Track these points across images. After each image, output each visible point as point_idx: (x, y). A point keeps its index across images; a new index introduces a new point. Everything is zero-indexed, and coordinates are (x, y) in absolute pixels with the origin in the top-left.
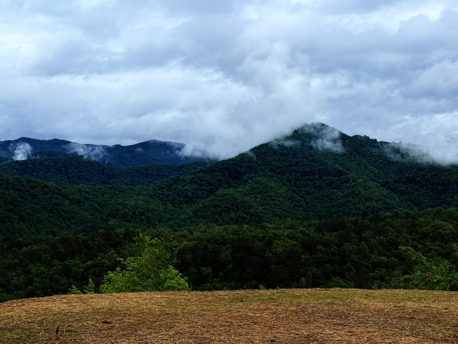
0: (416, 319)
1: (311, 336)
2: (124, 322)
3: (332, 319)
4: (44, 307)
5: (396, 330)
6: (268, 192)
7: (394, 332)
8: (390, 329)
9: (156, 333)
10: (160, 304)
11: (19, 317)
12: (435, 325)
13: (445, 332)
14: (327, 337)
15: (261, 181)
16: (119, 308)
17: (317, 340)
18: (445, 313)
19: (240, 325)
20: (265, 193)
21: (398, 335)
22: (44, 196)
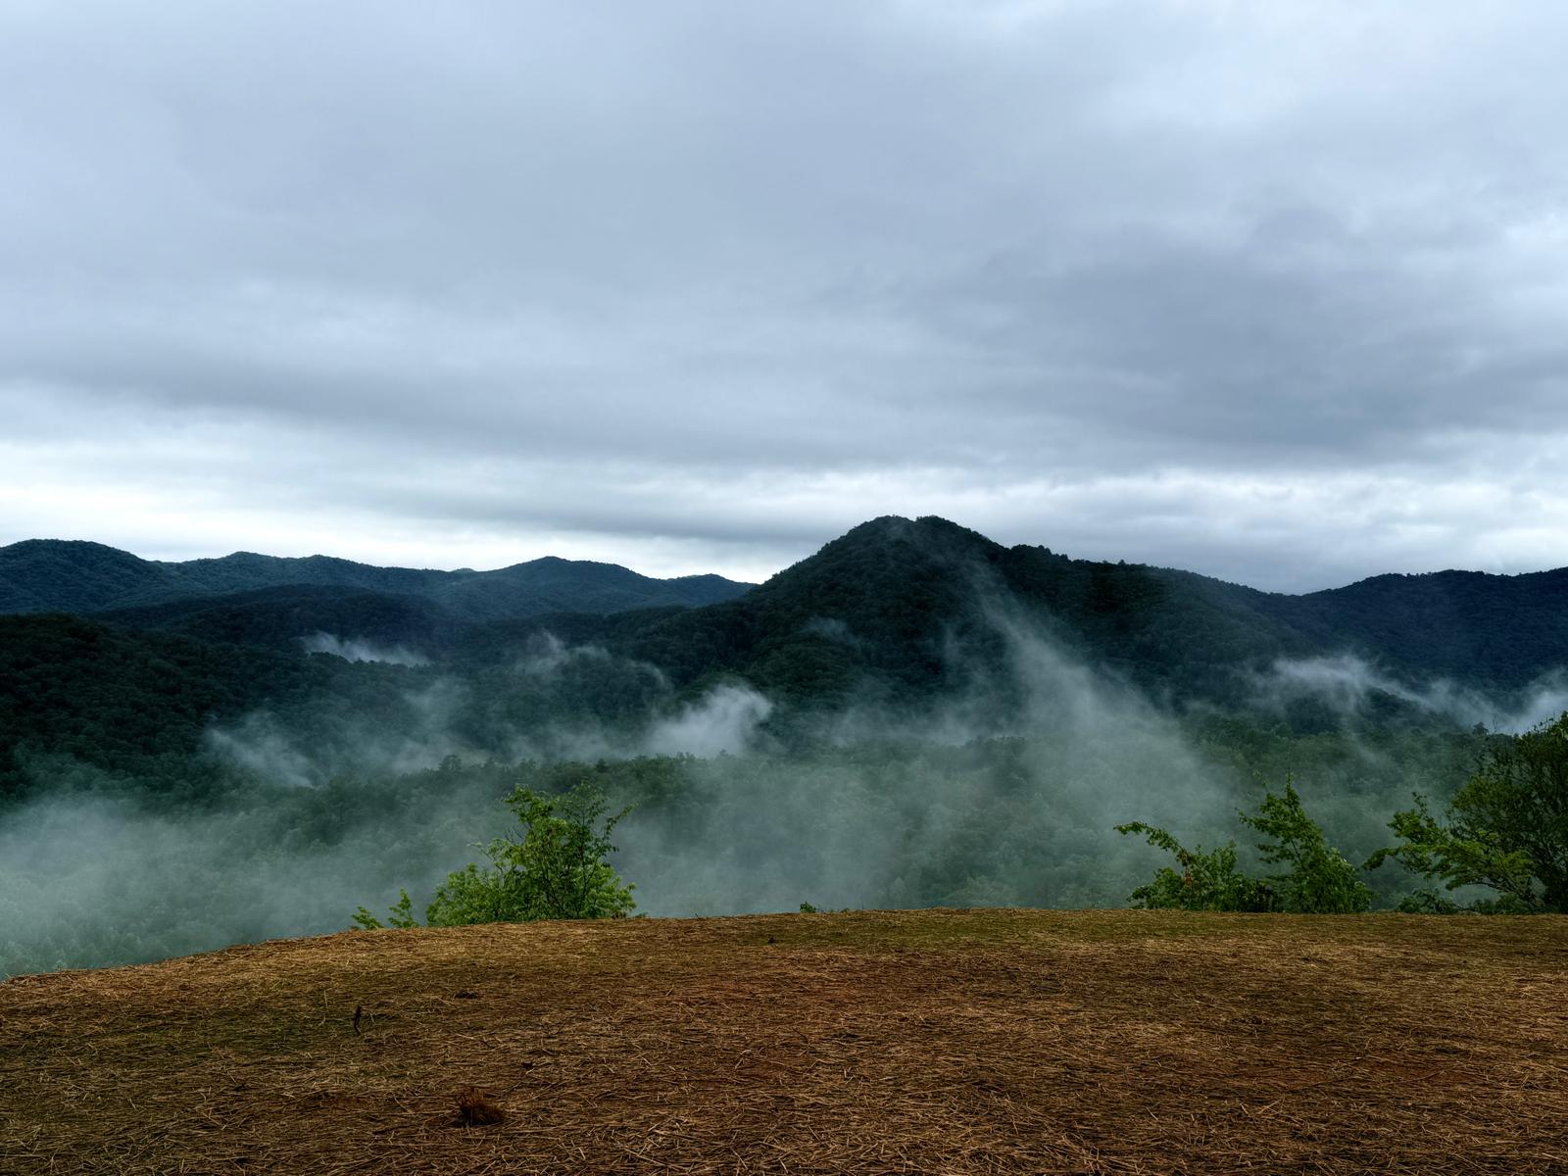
0: (1167, 979)
1: (934, 1024)
2: (507, 994)
3: (981, 982)
4: (317, 961)
5: (1124, 1006)
6: (817, 678)
7: (1119, 1012)
8: (1110, 1004)
9: (583, 1020)
10: (584, 950)
11: (263, 985)
12: (1211, 993)
13: (1234, 1009)
14: (971, 1026)
15: (800, 652)
16: (491, 961)
17: (949, 1033)
18: (1231, 965)
19: (772, 999)
20: (810, 680)
21: (1128, 1020)
22: (291, 690)
